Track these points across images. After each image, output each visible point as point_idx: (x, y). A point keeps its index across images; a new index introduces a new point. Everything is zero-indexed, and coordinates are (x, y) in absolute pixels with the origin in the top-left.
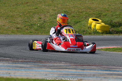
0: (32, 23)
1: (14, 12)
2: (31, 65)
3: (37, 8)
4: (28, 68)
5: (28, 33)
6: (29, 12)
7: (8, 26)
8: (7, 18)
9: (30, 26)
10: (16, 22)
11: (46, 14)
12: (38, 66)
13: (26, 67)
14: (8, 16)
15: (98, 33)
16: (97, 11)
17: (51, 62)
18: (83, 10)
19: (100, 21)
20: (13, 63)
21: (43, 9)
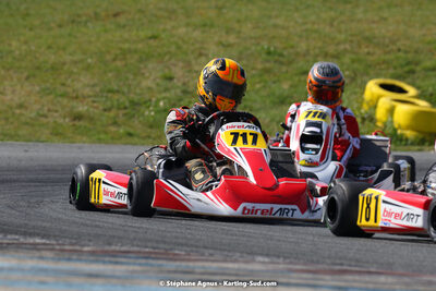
0: (136, 99)
1: (64, 49)
2: (131, 268)
3: (154, 37)
4: (118, 278)
5: (121, 138)
6: (124, 53)
7: (37, 107)
8: (34, 76)
9: (125, 108)
10: (70, 90)
11: (193, 62)
12: (162, 272)
13: (112, 277)
14: (38, 68)
15: (401, 140)
16: (399, 50)
17: (211, 255)
18: (342, 47)
19: (412, 91)
20: (59, 260)
21: (180, 42)
